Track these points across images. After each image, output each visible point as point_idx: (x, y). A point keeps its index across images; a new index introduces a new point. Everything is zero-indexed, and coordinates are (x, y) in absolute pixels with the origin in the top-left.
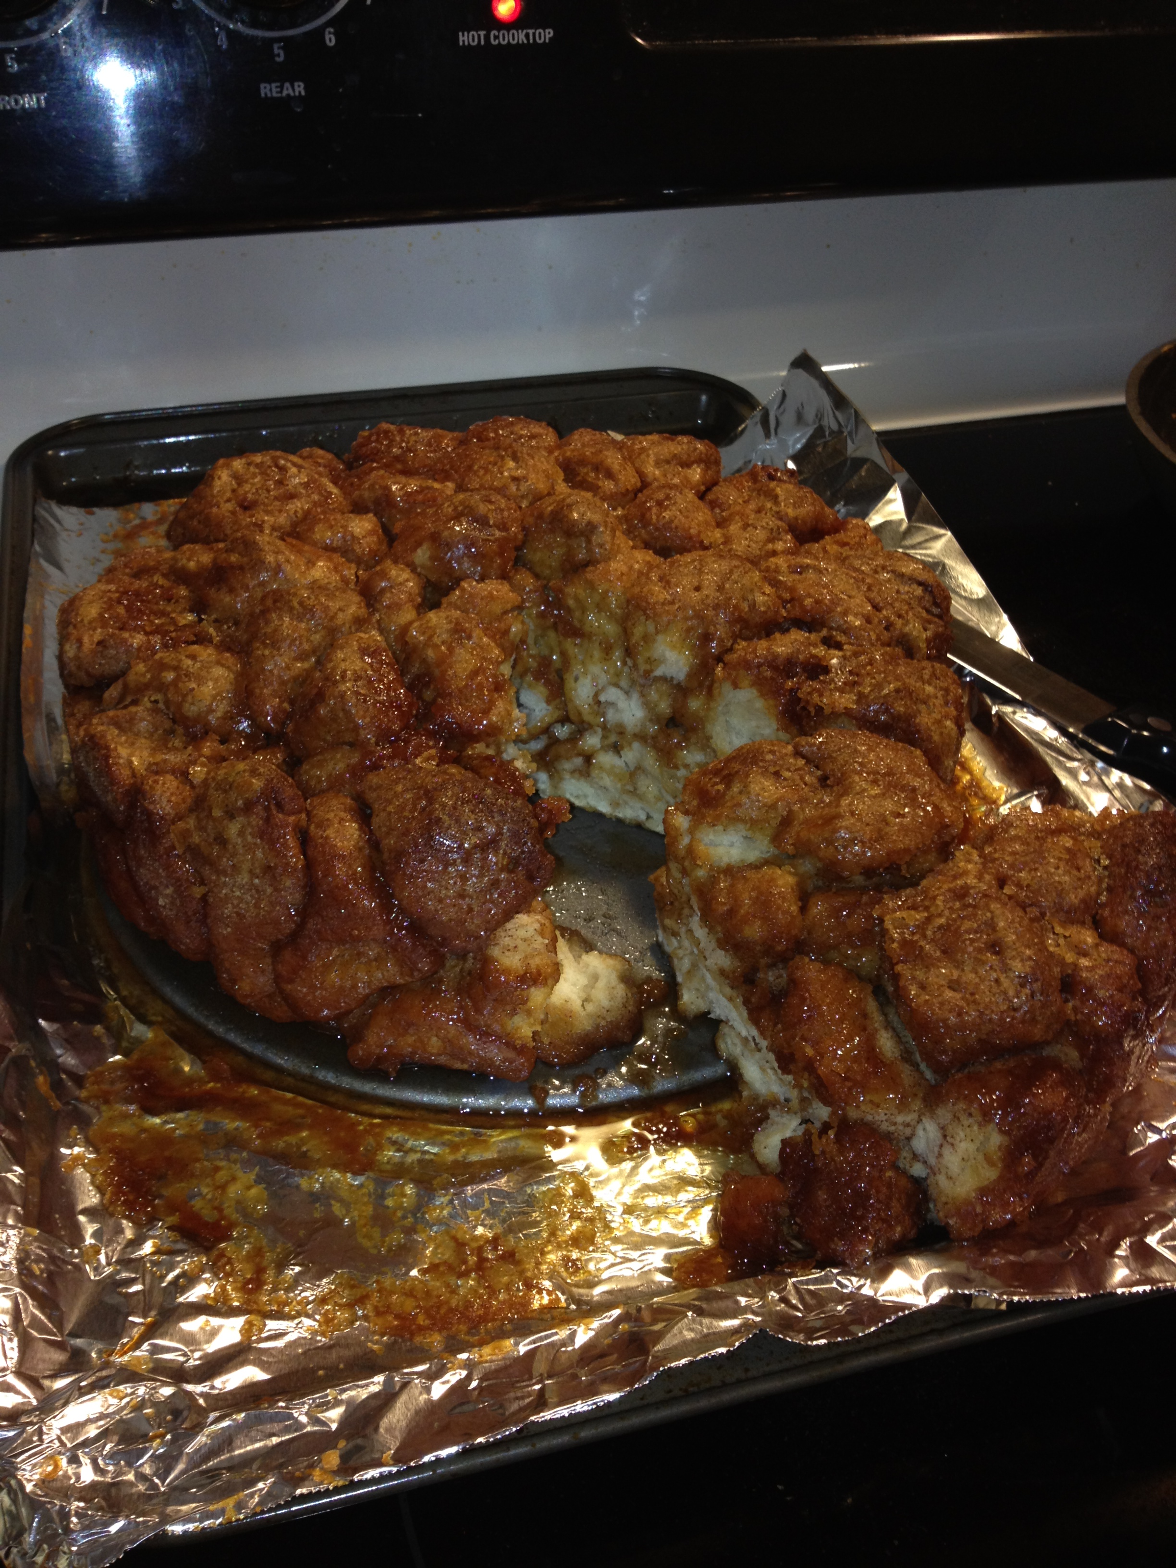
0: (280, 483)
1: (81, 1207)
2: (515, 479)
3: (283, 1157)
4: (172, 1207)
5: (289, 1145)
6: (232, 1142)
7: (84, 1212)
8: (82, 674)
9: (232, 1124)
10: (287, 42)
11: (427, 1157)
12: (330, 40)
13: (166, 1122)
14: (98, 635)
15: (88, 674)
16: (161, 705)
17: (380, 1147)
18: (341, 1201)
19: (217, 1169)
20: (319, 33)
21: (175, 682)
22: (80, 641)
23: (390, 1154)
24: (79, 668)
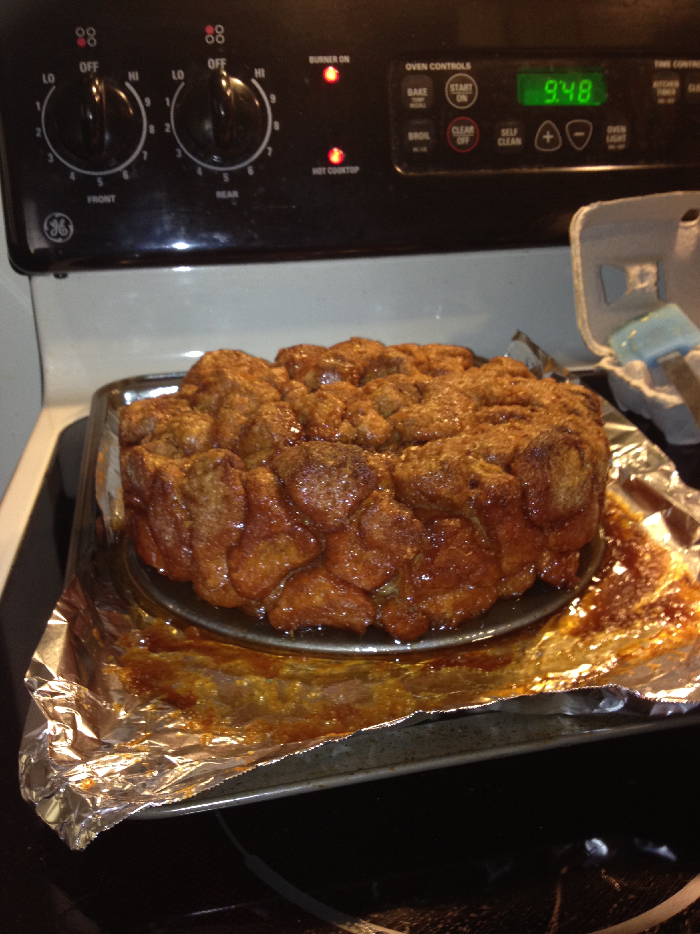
0: (236, 361)
1: (112, 688)
2: (360, 353)
3: (228, 672)
4: (163, 691)
5: (230, 667)
6: (199, 665)
7: (115, 690)
8: (131, 435)
9: (200, 658)
10: (230, 173)
11: (309, 672)
12: (251, 171)
13: (162, 656)
14: (140, 416)
15: (134, 434)
16: (171, 439)
17: (281, 667)
18: (260, 690)
19: (189, 675)
20: (245, 169)
21: (179, 427)
22: (130, 419)
23: (287, 671)
24: (129, 431)
